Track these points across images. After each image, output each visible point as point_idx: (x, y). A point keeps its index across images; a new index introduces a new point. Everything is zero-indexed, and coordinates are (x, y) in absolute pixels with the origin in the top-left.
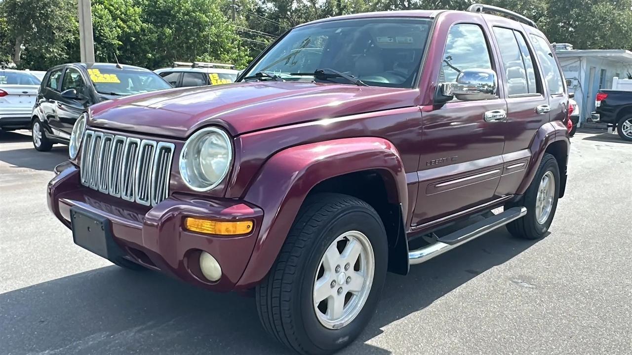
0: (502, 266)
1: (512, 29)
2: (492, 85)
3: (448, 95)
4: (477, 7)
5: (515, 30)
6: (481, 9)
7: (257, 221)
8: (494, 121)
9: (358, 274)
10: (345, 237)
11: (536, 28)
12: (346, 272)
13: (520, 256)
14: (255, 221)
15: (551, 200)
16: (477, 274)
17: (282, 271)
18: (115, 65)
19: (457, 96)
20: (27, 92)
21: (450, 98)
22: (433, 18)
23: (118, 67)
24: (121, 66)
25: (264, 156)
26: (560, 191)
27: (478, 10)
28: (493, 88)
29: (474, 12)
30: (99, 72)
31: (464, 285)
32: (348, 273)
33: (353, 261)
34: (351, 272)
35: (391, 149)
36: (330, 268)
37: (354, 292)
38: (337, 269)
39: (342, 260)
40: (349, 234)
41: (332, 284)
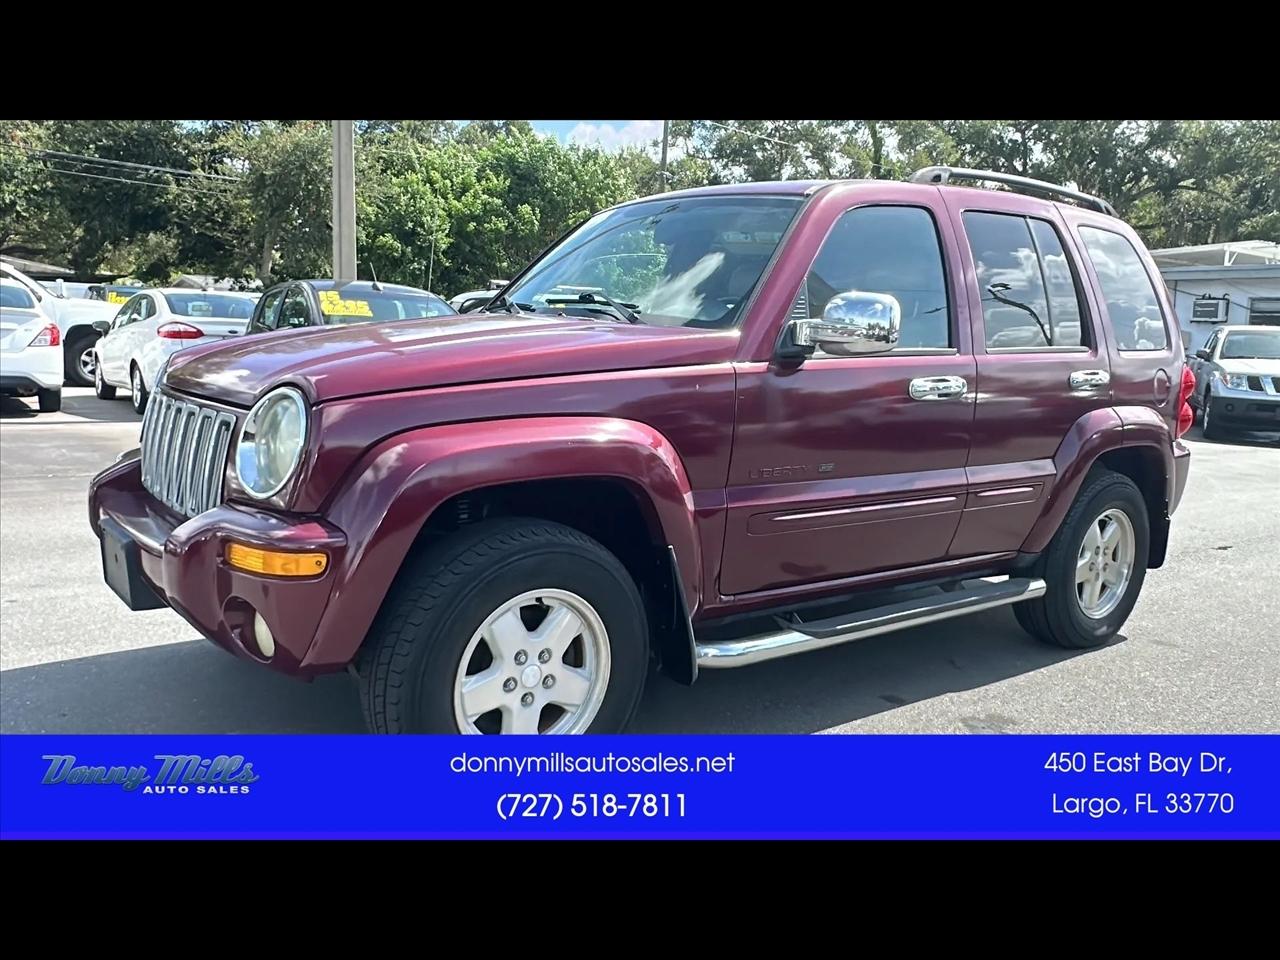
0: (966, 695)
1: (1024, 217)
2: (887, 327)
3: (804, 343)
4: (936, 173)
5: (1031, 218)
6: (944, 176)
7: (336, 555)
8: (936, 398)
9: (577, 672)
10: (539, 599)
11: (1109, 213)
12: (543, 666)
13: (1021, 679)
14: (330, 553)
15: (1126, 571)
16: (901, 703)
17: (391, 649)
18: (371, 283)
19: (824, 345)
20: (236, 332)
21: (810, 349)
22: (808, 195)
23: (375, 287)
24: (380, 285)
25: (364, 443)
26: (1152, 549)
27: (937, 179)
28: (890, 332)
29: (926, 183)
30: (338, 297)
32: (547, 669)
33: (560, 647)
34: (555, 665)
35: (656, 444)
36: (501, 657)
37: (567, 705)
38: (519, 658)
39: (534, 643)
40: (548, 595)
41: (508, 685)
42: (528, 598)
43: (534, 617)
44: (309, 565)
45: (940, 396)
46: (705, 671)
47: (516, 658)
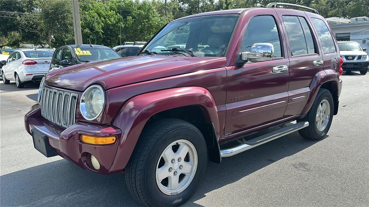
0: (291, 157)
1: (297, 16)
2: (270, 52)
3: (245, 59)
4: (273, 4)
5: (299, 16)
6: (275, 5)
7: (119, 137)
9: (188, 163)
10: (177, 143)
12: (179, 163)
13: (304, 151)
14: (117, 137)
15: (328, 117)
16: (273, 161)
17: (136, 163)
19: (250, 59)
20: (47, 62)
21: (246, 61)
22: (240, 14)
23: (91, 46)
24: (92, 45)
25: (123, 100)
26: (334, 110)
27: (273, 6)
28: (271, 54)
29: (270, 8)
30: (80, 50)
31: (264, 168)
32: (180, 163)
33: (183, 157)
34: (182, 162)
35: (205, 93)
36: (167, 161)
37: (186, 173)
38: (173, 161)
39: (176, 156)
40: (180, 141)
41: (170, 170)
42: (174, 143)
43: (175, 149)
44: (110, 140)
45: (281, 71)
46: (223, 158)
47: (172, 162)
